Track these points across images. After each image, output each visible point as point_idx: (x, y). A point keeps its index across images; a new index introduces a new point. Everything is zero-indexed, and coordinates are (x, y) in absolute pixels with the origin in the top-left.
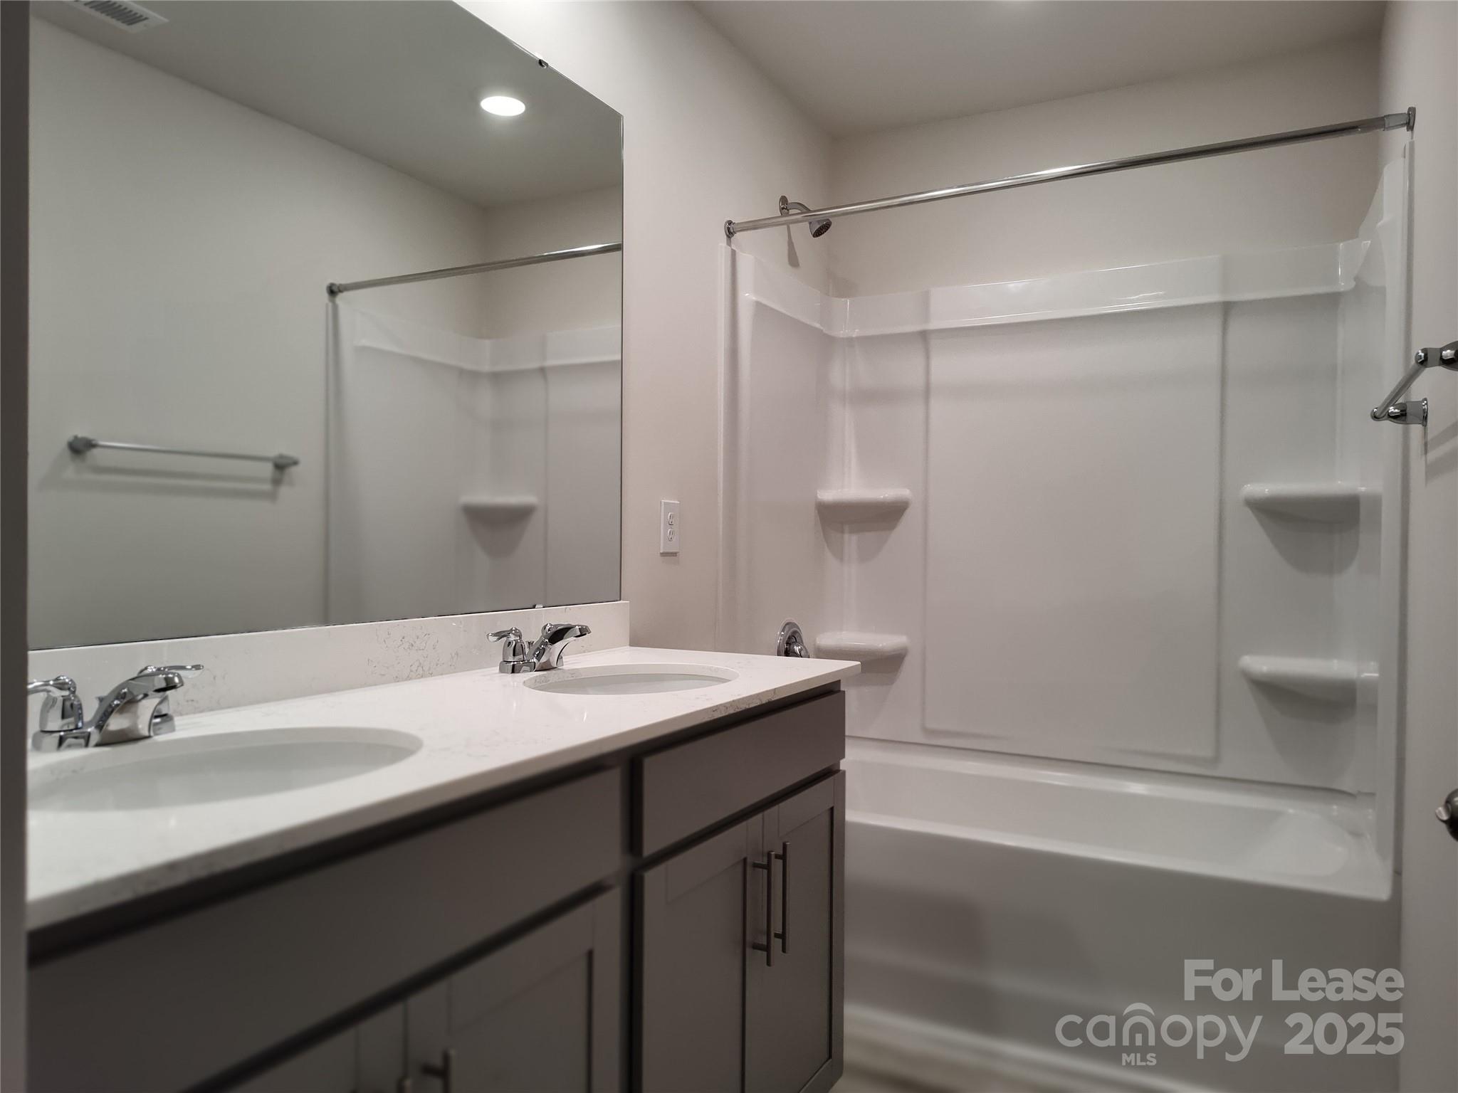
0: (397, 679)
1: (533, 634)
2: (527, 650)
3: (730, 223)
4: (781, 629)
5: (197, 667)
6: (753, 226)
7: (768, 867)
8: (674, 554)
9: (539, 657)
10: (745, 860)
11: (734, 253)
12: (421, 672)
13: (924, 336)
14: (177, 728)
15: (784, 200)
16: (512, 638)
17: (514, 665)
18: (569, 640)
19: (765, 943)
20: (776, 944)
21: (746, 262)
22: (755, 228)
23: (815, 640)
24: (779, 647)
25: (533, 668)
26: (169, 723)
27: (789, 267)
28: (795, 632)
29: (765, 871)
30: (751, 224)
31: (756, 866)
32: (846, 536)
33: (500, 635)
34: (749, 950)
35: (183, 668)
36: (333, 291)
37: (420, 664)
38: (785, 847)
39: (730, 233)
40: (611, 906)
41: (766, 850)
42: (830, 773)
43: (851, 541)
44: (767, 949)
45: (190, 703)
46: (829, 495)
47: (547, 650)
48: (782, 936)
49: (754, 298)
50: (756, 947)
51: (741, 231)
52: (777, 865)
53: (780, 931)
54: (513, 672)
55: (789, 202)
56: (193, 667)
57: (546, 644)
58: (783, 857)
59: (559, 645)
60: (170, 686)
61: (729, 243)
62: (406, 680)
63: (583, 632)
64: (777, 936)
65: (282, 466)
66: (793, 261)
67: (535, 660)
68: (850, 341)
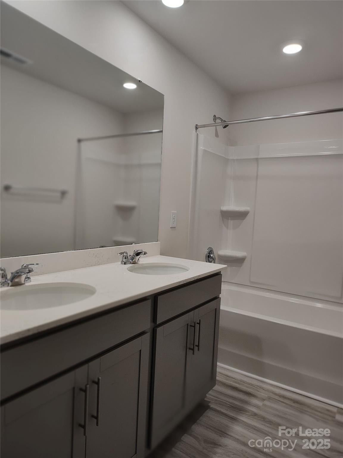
0: (92, 266)
1: (131, 253)
2: (129, 258)
3: (197, 125)
4: (207, 249)
5: (37, 264)
6: (204, 126)
7: (194, 327)
8: (175, 227)
9: (132, 260)
10: (188, 324)
11: (197, 134)
12: (98, 264)
13: (257, 160)
14: (32, 281)
15: (215, 116)
16: (125, 254)
17: (125, 262)
18: (141, 256)
19: (193, 348)
20: (196, 348)
21: (201, 137)
22: (204, 127)
23: (218, 252)
24: (206, 255)
25: (131, 263)
26: (30, 280)
27: (216, 138)
28: (211, 250)
29: (194, 328)
30: (203, 126)
31: (191, 326)
32: (229, 221)
33: (121, 253)
34: (188, 350)
35: (34, 264)
36: (79, 141)
37: (98, 261)
38: (200, 320)
39: (197, 128)
40: (147, 338)
41: (194, 321)
42: (216, 298)
43: (231, 222)
44: (193, 350)
45: (35, 273)
46: (224, 208)
47: (135, 258)
48: (198, 346)
49: (203, 149)
50: (190, 349)
51: (200, 128)
52: (197, 326)
53: (197, 344)
54: (125, 264)
55: (216, 117)
56: (36, 264)
57: (135, 256)
58: (199, 324)
59: (138, 257)
60: (30, 271)
61: (196, 132)
62: (94, 266)
63: (145, 253)
64: (196, 346)
65: (64, 193)
66: (217, 135)
67: (131, 261)
68: (234, 160)
